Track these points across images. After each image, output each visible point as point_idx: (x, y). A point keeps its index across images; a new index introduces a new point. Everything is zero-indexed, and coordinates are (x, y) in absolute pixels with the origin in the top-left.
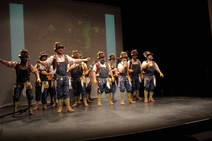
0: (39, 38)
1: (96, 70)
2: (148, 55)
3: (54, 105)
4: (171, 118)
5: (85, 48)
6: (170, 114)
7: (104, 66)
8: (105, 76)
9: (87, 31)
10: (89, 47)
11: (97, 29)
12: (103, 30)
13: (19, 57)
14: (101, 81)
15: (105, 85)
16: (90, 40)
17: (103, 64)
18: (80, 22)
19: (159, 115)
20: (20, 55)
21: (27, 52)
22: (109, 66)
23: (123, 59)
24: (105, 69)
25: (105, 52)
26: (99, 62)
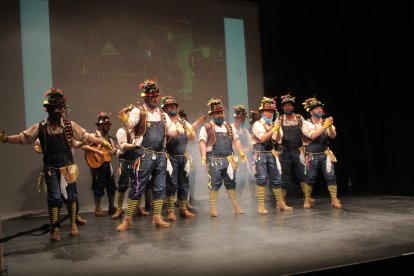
0: (84, 72)
1: (205, 139)
2: (312, 108)
3: (116, 215)
4: (371, 242)
5: (181, 91)
6: (368, 234)
7: (223, 129)
8: (224, 152)
9: (185, 55)
10: (191, 90)
11: (206, 52)
12: (221, 53)
13: (45, 105)
14: (216, 163)
15: (224, 172)
16: (193, 74)
17: (219, 125)
18: (170, 37)
19: (345, 236)
20: (46, 102)
21: (61, 96)
22: (234, 130)
23: (266, 113)
24: (225, 138)
25: (225, 100)
26: (212, 122)
